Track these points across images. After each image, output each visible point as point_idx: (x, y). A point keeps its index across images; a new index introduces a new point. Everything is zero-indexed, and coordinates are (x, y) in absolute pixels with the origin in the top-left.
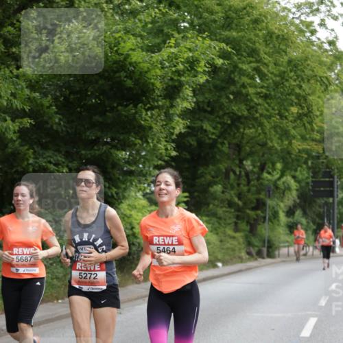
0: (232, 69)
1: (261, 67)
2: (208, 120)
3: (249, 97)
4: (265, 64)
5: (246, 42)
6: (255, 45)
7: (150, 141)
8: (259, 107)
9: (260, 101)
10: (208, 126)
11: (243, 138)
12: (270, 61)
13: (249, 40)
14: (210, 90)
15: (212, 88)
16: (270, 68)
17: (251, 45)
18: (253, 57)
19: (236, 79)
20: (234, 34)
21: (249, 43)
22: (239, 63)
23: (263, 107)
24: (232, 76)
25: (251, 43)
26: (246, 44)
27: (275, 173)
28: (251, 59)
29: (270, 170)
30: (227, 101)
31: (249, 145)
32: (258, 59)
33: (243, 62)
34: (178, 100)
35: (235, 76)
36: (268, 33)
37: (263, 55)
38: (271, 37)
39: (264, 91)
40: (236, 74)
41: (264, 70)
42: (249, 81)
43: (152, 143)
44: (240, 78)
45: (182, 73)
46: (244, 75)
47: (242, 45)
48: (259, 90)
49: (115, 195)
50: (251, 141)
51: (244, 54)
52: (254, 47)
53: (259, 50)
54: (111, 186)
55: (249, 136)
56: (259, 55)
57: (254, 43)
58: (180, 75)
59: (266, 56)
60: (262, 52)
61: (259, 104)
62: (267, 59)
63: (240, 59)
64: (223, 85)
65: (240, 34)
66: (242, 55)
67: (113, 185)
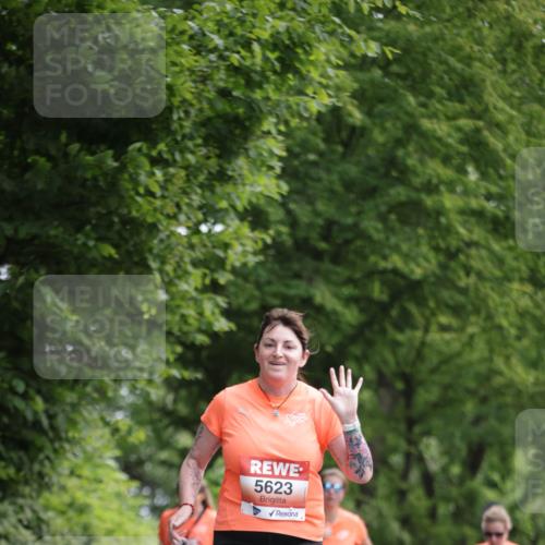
0: (400, 134)
1: (486, 133)
2: (327, 280)
3: (443, 220)
4: (498, 125)
5: (444, 55)
6: (469, 66)
7: (154, 265)
8: (473, 252)
9: (478, 234)
10: (328, 295)
11: (420, 355)
12: (511, 119)
13: (455, 51)
14: (332, 192)
15: (338, 188)
16: (511, 139)
17: (459, 66)
18: (461, 101)
19: (410, 162)
20: (412, 27)
21: (452, 61)
22: (423, 116)
23: (484, 253)
24: (400, 153)
25: (460, 61)
26: (445, 62)
27: (509, 485)
28: (458, 106)
29: (496, 477)
30: (380, 226)
31: (436, 378)
32: (479, 108)
33: (433, 116)
34: (241, 162)
35: (408, 155)
36: (512, 35)
37: (492, 98)
38: (519, 48)
39: (490, 206)
40: (411, 148)
41: (496, 143)
42: (447, 173)
43: (161, 271)
44: (422, 162)
45: (257, 78)
46: (433, 154)
47: (434, 64)
48: (474, 203)
49: (45, 422)
50: (444, 368)
51: (438, 90)
52: (468, 72)
53: (483, 81)
54: (32, 392)
55: (440, 353)
56: (479, 98)
57: (468, 60)
58: (251, 84)
59: (501, 104)
60: (490, 89)
61: (475, 244)
62: (503, 111)
63: (424, 105)
64: (372, 181)
65: (428, 29)
66: (431, 95)
67: (39, 392)
